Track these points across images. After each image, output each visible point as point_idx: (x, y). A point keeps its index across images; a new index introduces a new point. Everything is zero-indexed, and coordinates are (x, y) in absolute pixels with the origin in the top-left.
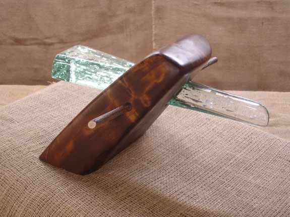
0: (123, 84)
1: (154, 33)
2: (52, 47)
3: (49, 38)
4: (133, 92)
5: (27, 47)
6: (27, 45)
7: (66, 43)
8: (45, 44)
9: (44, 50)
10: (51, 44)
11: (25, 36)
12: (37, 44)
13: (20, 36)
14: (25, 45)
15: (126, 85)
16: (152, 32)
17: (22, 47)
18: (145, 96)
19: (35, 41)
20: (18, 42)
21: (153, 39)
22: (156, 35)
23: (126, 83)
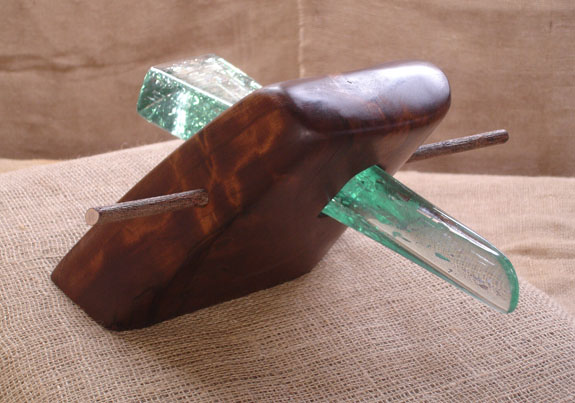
0: (201, 145)
1: (302, 45)
2: (69, 75)
3: (63, 54)
4: (215, 167)
5: (12, 75)
6: (14, 71)
7: (103, 66)
8: (54, 68)
9: (52, 82)
10: (68, 69)
11: (9, 51)
12: (36, 68)
14: (8, 70)
15: (205, 147)
16: (299, 43)
18: (233, 179)
19: (32, 62)
21: (300, 58)
22: (306, 50)
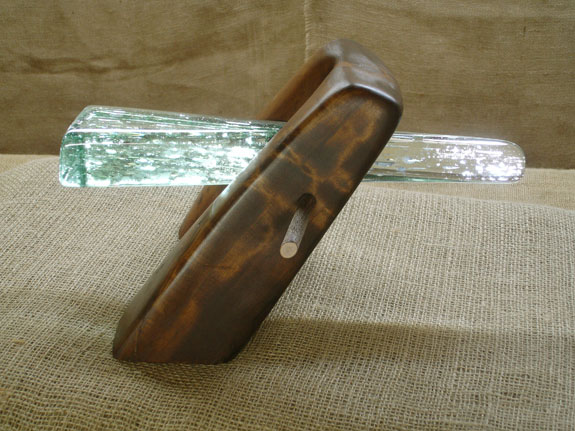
0: (291, 160)
2: (104, 76)
3: (99, 58)
4: (313, 171)
5: (56, 75)
6: (56, 73)
7: (133, 68)
9: (90, 82)
10: (104, 71)
11: (52, 55)
12: (76, 69)
13: (41, 53)
14: (51, 72)
15: (295, 160)
17: (45, 77)
18: (339, 172)
19: (72, 65)
20: (38, 65)
23: (297, 156)
